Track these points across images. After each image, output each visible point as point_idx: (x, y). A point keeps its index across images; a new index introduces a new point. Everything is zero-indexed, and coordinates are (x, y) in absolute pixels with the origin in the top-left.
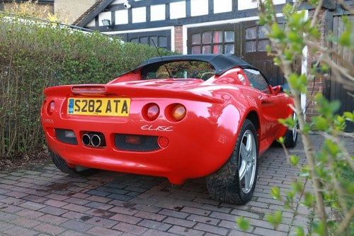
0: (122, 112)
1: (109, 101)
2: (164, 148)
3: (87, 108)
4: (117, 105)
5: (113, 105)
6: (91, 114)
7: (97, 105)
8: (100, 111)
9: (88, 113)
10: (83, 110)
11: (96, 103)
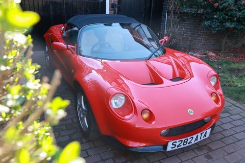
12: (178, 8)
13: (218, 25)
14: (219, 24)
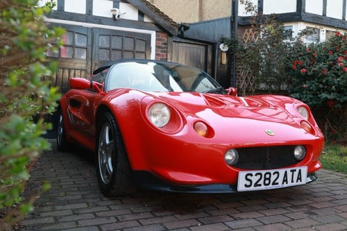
12: (251, 84)
13: (310, 98)
14: (312, 96)
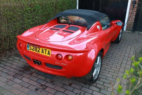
0: (48, 54)
1: (43, 49)
2: (64, 70)
3: (34, 49)
4: (46, 51)
5: (44, 51)
6: (36, 52)
7: (38, 49)
8: (39, 52)
9: (35, 51)
10: (33, 50)
11: (37, 48)
